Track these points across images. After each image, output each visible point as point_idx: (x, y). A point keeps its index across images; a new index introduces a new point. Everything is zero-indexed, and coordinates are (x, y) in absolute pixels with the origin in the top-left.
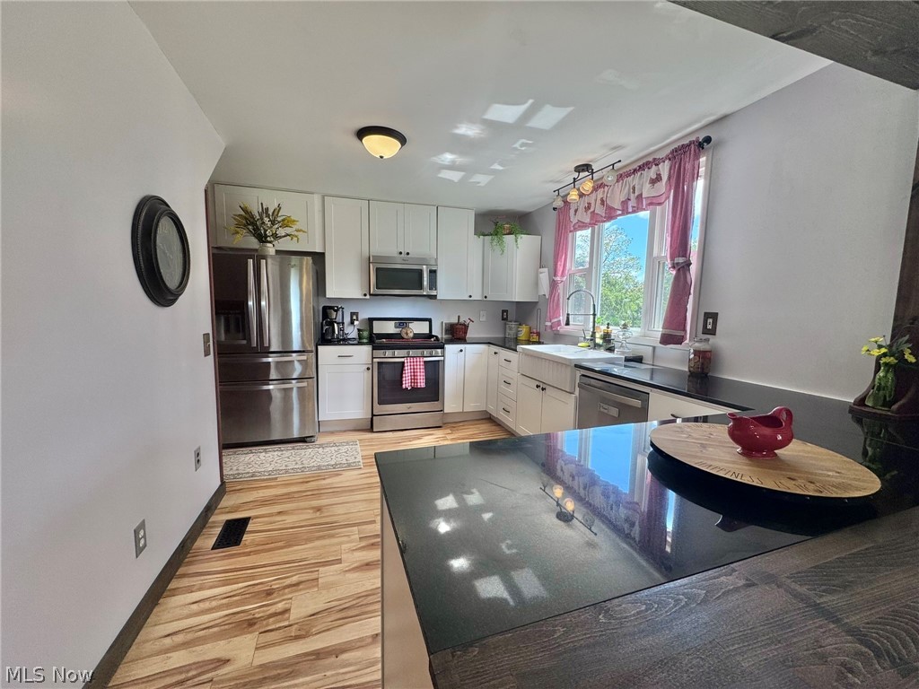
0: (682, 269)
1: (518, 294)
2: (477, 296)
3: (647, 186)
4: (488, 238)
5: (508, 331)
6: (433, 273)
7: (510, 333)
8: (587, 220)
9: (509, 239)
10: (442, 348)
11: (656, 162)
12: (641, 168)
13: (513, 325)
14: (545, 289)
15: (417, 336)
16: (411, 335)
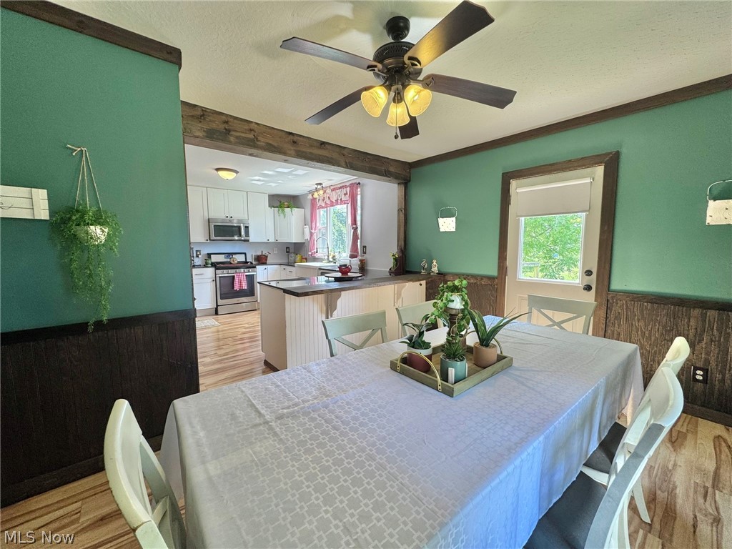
0: (355, 229)
1: (295, 239)
2: (272, 240)
3: (343, 196)
4: (276, 209)
5: (290, 258)
6: (247, 228)
7: (292, 259)
8: (324, 205)
9: (288, 210)
10: (255, 267)
11: (346, 187)
12: (341, 187)
13: (293, 255)
14: (307, 236)
15: (239, 262)
16: (236, 262)
